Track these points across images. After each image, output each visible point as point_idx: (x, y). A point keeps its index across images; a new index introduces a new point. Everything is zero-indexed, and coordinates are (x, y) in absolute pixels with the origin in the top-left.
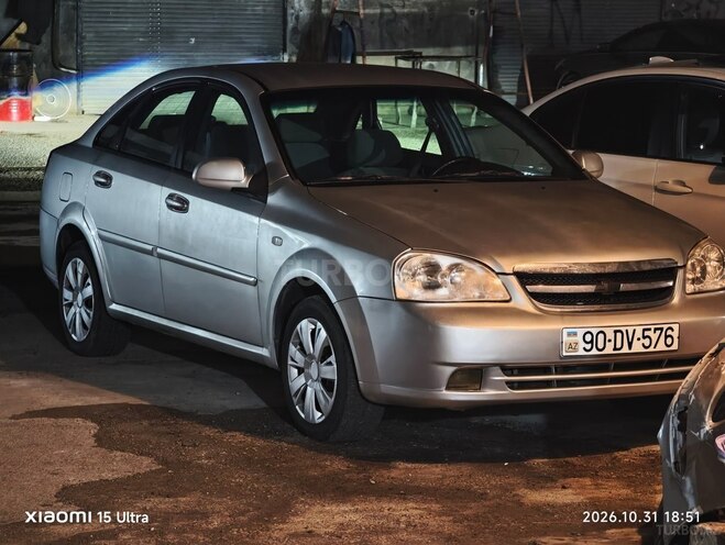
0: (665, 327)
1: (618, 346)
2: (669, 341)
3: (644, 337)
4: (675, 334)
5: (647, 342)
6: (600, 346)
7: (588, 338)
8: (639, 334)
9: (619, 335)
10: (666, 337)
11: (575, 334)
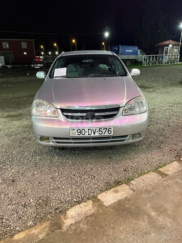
0: (108, 128)
1: (90, 133)
2: (110, 132)
3: (100, 131)
4: (112, 130)
5: (101, 133)
6: (83, 133)
7: (79, 131)
8: (98, 130)
9: (90, 130)
10: (108, 131)
11: (74, 130)
